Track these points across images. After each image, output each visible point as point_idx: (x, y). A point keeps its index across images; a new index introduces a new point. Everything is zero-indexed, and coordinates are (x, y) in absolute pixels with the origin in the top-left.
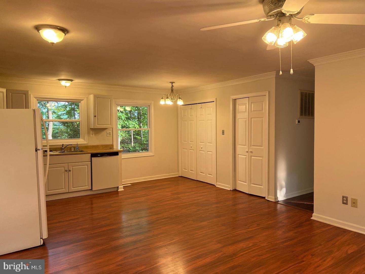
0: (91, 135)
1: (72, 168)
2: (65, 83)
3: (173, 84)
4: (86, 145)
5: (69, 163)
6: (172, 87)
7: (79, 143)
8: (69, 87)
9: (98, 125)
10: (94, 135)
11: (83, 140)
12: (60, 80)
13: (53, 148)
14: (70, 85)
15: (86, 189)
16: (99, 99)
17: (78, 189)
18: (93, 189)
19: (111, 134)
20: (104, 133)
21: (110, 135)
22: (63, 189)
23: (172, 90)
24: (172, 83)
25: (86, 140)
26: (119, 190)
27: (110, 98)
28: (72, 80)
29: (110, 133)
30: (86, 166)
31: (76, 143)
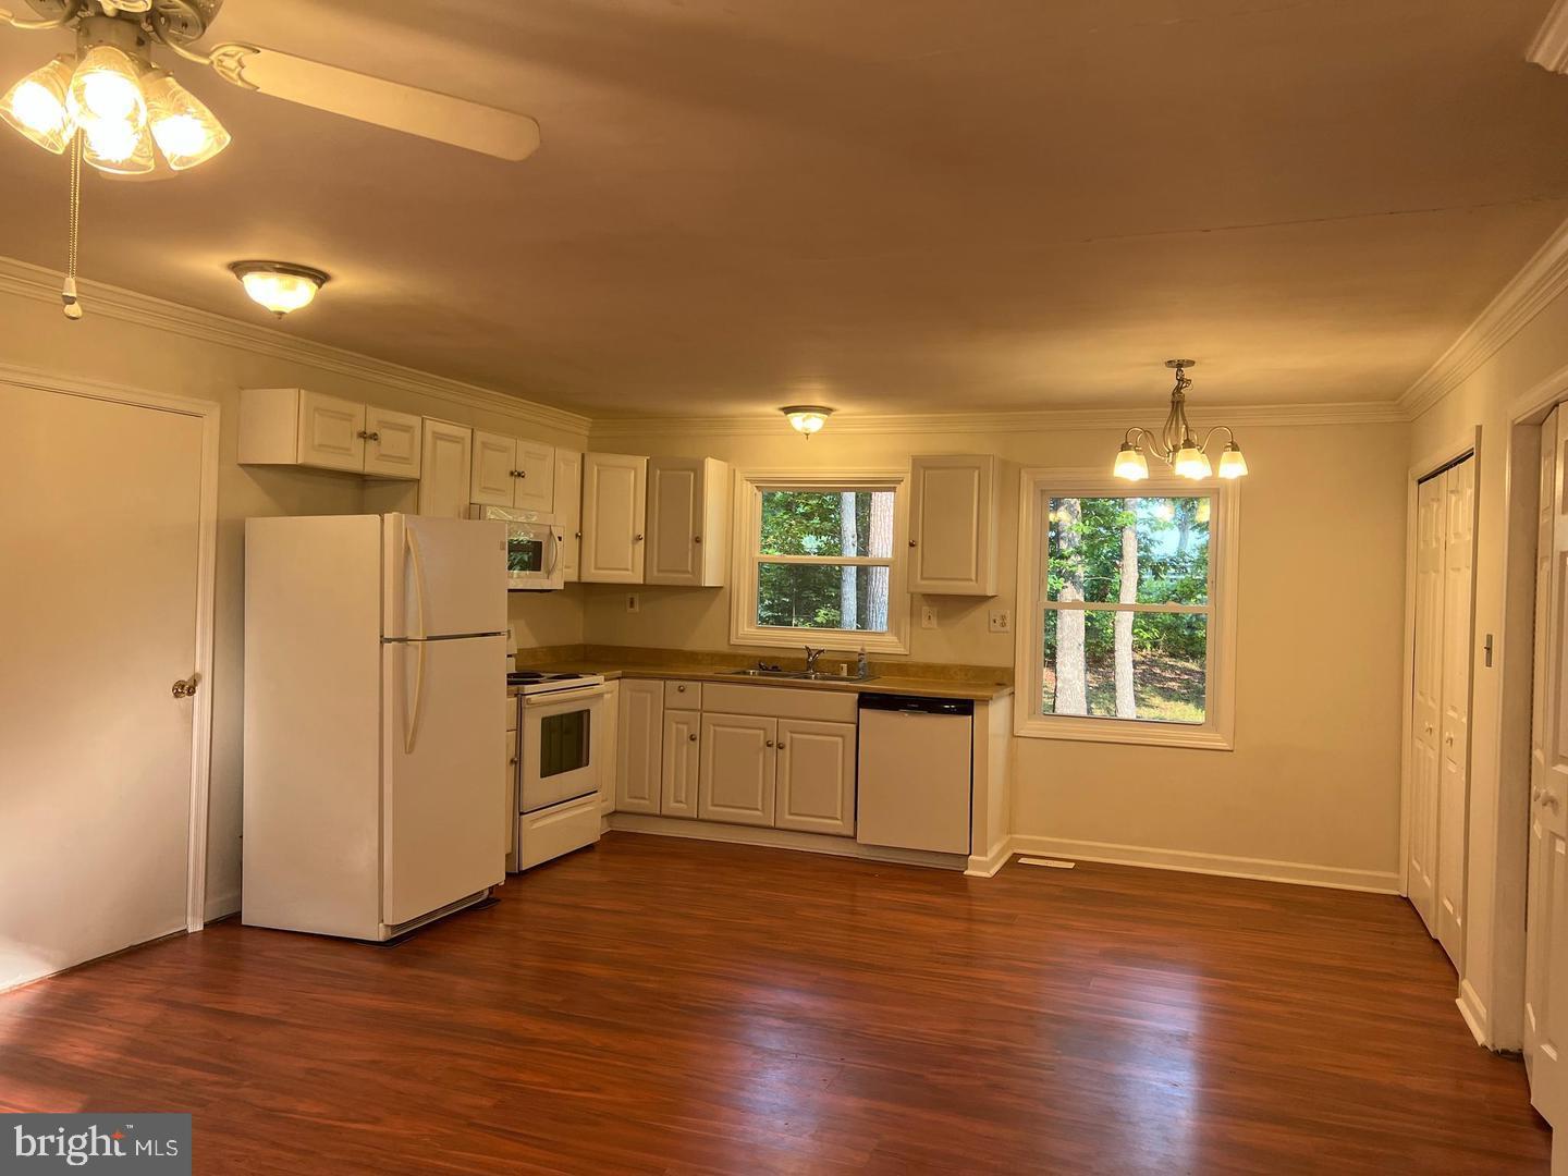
0: (925, 622)
1: (791, 738)
2: (804, 420)
3: (1187, 372)
4: (903, 660)
5: (781, 717)
6: (1178, 389)
7: (868, 649)
8: (819, 434)
9: (924, 582)
10: (934, 621)
11: (895, 639)
12: (788, 410)
13: (789, 659)
14: (824, 427)
15: (831, 831)
16: (930, 472)
17: (800, 822)
18: (860, 840)
19: (1008, 621)
20: (979, 615)
21: (1003, 625)
22: (757, 809)
23: (1177, 403)
24: (1180, 365)
25: (902, 640)
26: (965, 873)
27: (978, 468)
28: (827, 411)
29: (1003, 618)
30: (840, 740)
31: (858, 649)
